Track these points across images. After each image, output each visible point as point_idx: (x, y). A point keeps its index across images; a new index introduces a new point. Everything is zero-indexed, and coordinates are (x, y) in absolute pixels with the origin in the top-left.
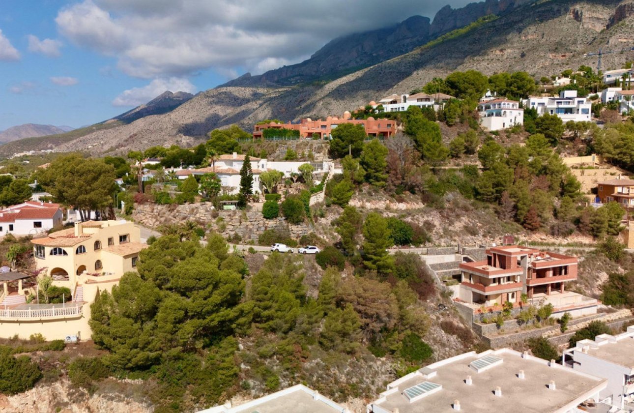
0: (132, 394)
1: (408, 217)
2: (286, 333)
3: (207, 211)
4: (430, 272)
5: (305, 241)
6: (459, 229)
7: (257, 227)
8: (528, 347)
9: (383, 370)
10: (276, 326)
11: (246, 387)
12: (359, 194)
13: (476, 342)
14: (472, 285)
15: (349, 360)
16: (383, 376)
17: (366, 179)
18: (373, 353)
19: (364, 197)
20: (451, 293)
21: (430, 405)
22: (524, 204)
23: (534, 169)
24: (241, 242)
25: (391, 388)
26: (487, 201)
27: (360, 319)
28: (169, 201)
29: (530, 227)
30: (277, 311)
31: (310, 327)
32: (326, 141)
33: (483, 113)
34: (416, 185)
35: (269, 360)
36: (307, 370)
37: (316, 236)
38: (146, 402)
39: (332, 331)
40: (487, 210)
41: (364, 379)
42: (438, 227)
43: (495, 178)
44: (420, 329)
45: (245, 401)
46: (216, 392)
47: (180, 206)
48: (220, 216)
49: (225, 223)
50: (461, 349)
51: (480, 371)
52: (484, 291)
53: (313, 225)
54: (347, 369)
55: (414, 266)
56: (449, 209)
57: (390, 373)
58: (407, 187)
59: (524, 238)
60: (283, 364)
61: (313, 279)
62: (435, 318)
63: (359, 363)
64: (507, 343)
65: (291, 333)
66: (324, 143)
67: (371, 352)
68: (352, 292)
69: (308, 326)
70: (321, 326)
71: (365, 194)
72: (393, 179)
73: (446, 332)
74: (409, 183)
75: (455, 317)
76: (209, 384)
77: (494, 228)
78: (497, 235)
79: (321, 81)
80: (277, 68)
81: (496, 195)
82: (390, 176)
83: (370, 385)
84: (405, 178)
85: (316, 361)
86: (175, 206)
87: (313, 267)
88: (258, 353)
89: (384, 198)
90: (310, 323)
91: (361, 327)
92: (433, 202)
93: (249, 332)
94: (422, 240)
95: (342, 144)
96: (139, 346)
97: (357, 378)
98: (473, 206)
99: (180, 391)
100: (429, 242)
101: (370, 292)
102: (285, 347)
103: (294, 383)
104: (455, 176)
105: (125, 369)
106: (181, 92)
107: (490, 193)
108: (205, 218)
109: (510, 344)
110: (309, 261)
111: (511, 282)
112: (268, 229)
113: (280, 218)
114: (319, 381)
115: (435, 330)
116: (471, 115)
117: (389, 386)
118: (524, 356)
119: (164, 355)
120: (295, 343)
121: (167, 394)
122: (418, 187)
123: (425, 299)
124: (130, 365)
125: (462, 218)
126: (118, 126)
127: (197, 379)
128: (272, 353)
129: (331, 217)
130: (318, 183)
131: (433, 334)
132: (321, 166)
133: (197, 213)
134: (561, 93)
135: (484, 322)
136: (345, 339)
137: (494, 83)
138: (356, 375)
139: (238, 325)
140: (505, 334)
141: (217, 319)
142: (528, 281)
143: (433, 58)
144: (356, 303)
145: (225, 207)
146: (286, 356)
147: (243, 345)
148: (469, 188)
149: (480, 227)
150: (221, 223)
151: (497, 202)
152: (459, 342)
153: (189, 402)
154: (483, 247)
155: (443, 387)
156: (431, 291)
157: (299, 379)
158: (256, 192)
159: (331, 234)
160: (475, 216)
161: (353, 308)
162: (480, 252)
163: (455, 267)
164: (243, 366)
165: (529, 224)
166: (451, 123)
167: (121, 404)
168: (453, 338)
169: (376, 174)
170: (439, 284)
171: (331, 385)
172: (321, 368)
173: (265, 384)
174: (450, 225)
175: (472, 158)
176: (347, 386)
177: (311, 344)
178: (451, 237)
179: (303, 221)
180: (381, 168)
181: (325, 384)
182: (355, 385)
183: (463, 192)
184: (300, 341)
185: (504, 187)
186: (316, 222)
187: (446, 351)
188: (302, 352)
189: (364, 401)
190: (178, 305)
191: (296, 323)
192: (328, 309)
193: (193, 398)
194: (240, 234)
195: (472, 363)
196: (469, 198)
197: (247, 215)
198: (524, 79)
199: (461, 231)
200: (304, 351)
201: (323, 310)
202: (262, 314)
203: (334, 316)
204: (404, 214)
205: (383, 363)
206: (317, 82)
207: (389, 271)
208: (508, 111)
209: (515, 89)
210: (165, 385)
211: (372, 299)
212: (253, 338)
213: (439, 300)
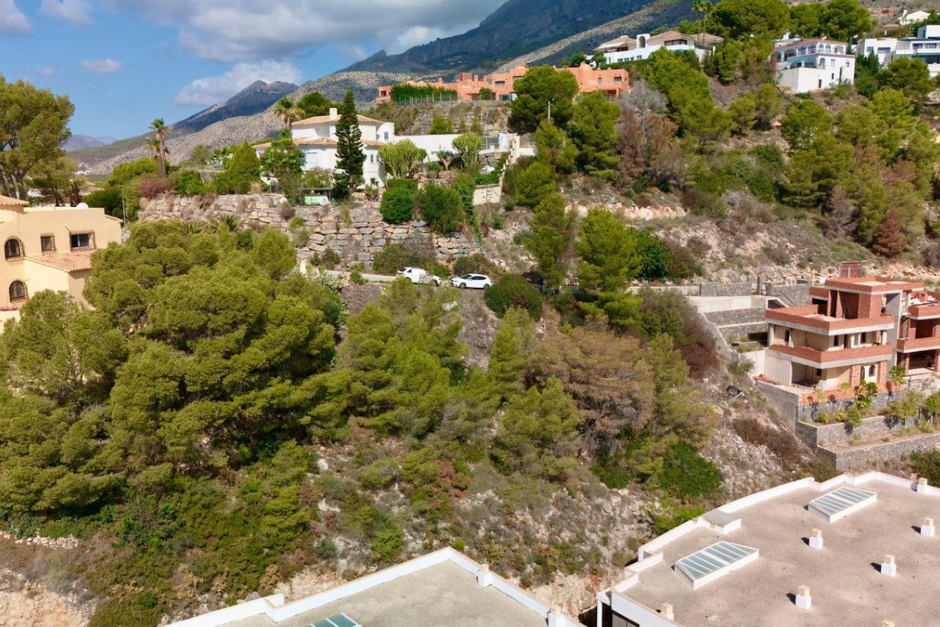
0: (45, 573)
1: (658, 231)
2: (420, 437)
3: (272, 206)
4: (706, 328)
5: (463, 268)
6: (753, 254)
7: (370, 238)
8: (910, 469)
9: (625, 515)
10: (400, 420)
11: (327, 554)
12: (566, 192)
13: (805, 458)
14: (791, 348)
15: (554, 495)
16: (626, 527)
17: (578, 166)
18: (602, 481)
19: (576, 197)
20: (749, 366)
21: (739, 594)
22: (876, 207)
23: (888, 150)
24: (339, 266)
25: (647, 555)
26: (801, 206)
27: (576, 411)
28: (200, 188)
29: (885, 250)
30: (401, 390)
31: (472, 424)
32: (504, 102)
33: (781, 65)
34: (672, 175)
35: (382, 494)
36: (465, 515)
37: (485, 261)
38: (76, 592)
39: (518, 433)
40: (802, 222)
41: (587, 533)
42: (715, 248)
43: (817, 162)
44: (694, 432)
45: (325, 585)
46: (253, 566)
47: (221, 197)
48: (296, 216)
49: (308, 228)
50: (777, 473)
51: (834, 518)
52: (819, 361)
53: (480, 241)
54: (551, 513)
55: (678, 313)
56: (734, 217)
57: (640, 522)
58: (655, 179)
59: (873, 271)
60: (412, 503)
61: (479, 334)
62: (721, 412)
63: (575, 500)
64: (868, 462)
65: (431, 437)
66: (500, 106)
67: (597, 479)
68: (560, 358)
69: (467, 423)
70: (496, 425)
71: (577, 191)
72: (628, 165)
73: (744, 439)
74: (659, 173)
75: (761, 411)
76: (239, 548)
77: (819, 252)
78: (824, 264)
79: (496, 61)
80: (427, 42)
81: (818, 194)
82: (622, 159)
83: (599, 546)
84: (651, 163)
85: (485, 496)
86: (210, 196)
87: (479, 313)
88: (359, 479)
89: (613, 199)
90: (472, 418)
91: (577, 427)
92: (702, 207)
93: (340, 433)
94: (688, 271)
95: (533, 103)
96: (64, 460)
97: (572, 531)
98: (776, 214)
99: (165, 564)
100: (700, 274)
101: (596, 355)
102: (419, 466)
103: (436, 543)
104: (741, 163)
105: (34, 513)
106: (279, 82)
107: (808, 191)
108: (268, 220)
109: (874, 465)
110: (472, 301)
111: (869, 345)
112: (392, 242)
113: (414, 223)
114: (491, 538)
115: (723, 436)
116: (762, 67)
117: (642, 550)
118: (919, 487)
119: (132, 481)
120: (440, 458)
121: (131, 573)
122: (675, 179)
123: (700, 377)
124: (42, 505)
125: (758, 234)
126: (183, 134)
127: (210, 535)
128: (389, 478)
129: (513, 229)
130: (490, 169)
131: (721, 444)
132: (495, 142)
133: (252, 210)
134: (920, 30)
135: (820, 421)
136: (546, 450)
137: (799, 18)
138: (569, 525)
139: (314, 418)
140: (865, 443)
141: (260, 403)
142: (901, 344)
143: (674, 20)
144: (566, 379)
145: (308, 200)
146: (421, 485)
147: (328, 461)
148: (768, 183)
149: (792, 249)
150: (301, 229)
151: (820, 207)
152: (772, 458)
153: (185, 590)
154: (804, 282)
155: (761, 554)
156: (710, 363)
157: (447, 536)
158: (373, 181)
159: (514, 258)
160: (783, 232)
161: (562, 387)
162: (799, 292)
163: (752, 319)
164: (323, 506)
165: (884, 245)
166: (727, 79)
167: (15, 597)
168: (760, 452)
169: (597, 154)
170: (725, 349)
171: (517, 546)
172: (495, 511)
173: (371, 545)
174: (737, 246)
175: (768, 136)
176: (552, 549)
177: (475, 460)
178: (741, 266)
179: (460, 230)
180: (607, 144)
181: (503, 544)
182: (568, 547)
183: (756, 191)
184: (450, 454)
185: (835, 179)
186: (486, 235)
187: (748, 477)
188: (455, 477)
189: (588, 580)
190: (163, 368)
191: (441, 417)
192: (510, 390)
193: (195, 580)
194: (337, 251)
195: (813, 502)
196: (768, 200)
197: (351, 215)
198: (851, 9)
199: (757, 257)
200: (460, 475)
201: (497, 392)
202: (368, 397)
203: (522, 401)
204: (650, 225)
205: (625, 501)
206: (488, 62)
207: (631, 321)
208: (828, 59)
209: (835, 28)
210: (128, 551)
211: (603, 369)
212: (352, 447)
213: (726, 378)
